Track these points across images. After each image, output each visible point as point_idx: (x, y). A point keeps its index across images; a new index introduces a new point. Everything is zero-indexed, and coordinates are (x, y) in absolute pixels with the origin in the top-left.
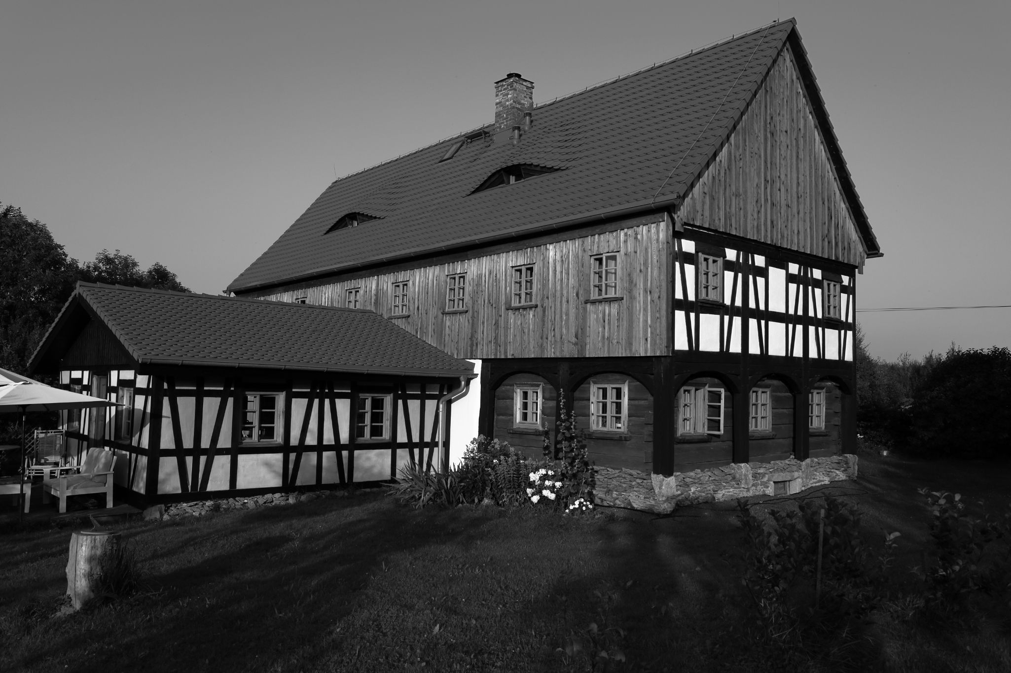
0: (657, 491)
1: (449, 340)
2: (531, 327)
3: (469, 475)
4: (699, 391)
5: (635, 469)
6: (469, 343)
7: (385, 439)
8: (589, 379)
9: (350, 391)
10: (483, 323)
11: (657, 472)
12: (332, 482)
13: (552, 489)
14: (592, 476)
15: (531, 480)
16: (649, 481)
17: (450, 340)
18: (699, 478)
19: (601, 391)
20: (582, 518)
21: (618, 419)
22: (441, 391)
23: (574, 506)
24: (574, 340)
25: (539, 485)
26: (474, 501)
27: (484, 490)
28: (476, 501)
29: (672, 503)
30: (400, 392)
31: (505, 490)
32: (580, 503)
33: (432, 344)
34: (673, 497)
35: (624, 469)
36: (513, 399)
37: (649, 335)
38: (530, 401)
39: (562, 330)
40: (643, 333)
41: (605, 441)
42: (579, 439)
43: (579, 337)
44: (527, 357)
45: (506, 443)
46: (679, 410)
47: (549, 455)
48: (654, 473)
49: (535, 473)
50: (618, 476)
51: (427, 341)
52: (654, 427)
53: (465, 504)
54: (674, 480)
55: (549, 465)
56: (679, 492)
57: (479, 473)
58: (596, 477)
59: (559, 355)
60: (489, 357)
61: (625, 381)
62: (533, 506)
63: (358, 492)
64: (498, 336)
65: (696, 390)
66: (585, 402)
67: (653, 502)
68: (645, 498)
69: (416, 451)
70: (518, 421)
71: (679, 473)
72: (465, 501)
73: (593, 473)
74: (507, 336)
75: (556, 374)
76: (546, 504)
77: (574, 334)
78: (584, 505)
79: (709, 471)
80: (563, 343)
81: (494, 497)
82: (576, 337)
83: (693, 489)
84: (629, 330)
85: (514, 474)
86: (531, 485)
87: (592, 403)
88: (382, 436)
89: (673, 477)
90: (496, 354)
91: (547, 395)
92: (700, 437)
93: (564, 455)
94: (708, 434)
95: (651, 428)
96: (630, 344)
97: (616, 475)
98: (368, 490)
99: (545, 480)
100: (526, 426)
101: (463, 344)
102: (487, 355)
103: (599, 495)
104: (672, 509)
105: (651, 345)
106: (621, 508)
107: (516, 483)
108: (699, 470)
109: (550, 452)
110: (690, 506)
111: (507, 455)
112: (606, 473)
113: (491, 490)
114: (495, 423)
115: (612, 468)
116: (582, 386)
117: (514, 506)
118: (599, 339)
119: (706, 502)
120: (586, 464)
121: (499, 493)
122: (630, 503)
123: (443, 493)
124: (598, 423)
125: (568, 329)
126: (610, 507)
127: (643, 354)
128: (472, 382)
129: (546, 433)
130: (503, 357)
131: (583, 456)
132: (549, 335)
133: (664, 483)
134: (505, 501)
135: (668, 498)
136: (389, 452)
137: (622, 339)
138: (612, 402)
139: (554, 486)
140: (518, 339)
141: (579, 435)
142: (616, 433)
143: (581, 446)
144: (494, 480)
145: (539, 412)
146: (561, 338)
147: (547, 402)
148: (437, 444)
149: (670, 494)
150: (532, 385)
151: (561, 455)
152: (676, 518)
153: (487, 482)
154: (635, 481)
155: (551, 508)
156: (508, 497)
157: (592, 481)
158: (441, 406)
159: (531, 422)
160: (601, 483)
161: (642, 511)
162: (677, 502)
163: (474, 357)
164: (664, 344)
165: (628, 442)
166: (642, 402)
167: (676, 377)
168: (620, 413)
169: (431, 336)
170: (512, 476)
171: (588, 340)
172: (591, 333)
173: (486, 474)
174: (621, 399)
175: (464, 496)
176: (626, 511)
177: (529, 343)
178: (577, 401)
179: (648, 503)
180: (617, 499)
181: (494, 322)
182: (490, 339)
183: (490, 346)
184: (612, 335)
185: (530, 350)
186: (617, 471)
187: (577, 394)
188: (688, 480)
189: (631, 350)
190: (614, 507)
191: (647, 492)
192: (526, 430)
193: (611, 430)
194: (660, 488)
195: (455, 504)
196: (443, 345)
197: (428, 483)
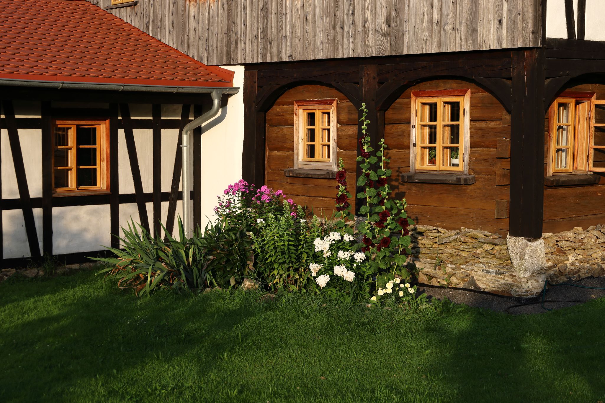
0: (515, 263)
1: (194, 38)
2: (317, 11)
3: (221, 244)
4: (581, 105)
5: (481, 229)
6: (225, 40)
7: (100, 189)
8: (409, 89)
9: (40, 117)
10: (245, 8)
11: (516, 233)
12: (19, 256)
13: (350, 264)
14: (414, 240)
15: (316, 250)
16: (504, 247)
17: (197, 38)
18: (581, 241)
19: (427, 108)
20: (398, 310)
21: (454, 151)
22: (185, 116)
23: (385, 291)
24: (384, 28)
25: (329, 258)
26: (229, 283)
27: (244, 265)
28: (233, 283)
29: (540, 280)
30: (120, 118)
31: (276, 266)
32: (395, 285)
33: (171, 45)
34: (542, 271)
35: (463, 230)
36: (292, 125)
37: (505, 15)
38: (318, 127)
39: (365, 13)
40: (495, 12)
41: (434, 186)
42: (394, 183)
43: (393, 24)
44: (312, 58)
45: (280, 191)
46: (550, 136)
47: (346, 211)
48: (512, 234)
49: (322, 239)
50: (455, 240)
51: (163, 41)
52: (511, 162)
53: (214, 289)
54: (543, 244)
55: (346, 226)
56: (550, 264)
57: (236, 240)
58: (420, 242)
59: (360, 53)
60: (256, 61)
61: (466, 92)
62: (320, 290)
63: (60, 271)
64: (267, 27)
65: (577, 103)
66: (403, 127)
67: (510, 280)
68: (496, 273)
69: (150, 206)
70: (301, 158)
71: (551, 234)
72: (215, 283)
73: (416, 235)
74: (281, 26)
75: (358, 83)
76: (341, 288)
77: (384, 20)
78: (400, 289)
79: (593, 229)
80: (366, 34)
81: (260, 276)
82: (388, 23)
83: (571, 258)
84: (472, 8)
85: (289, 241)
86: (317, 257)
87: (414, 127)
88: (95, 184)
89: (541, 241)
90: (265, 56)
91: (344, 117)
92: (583, 178)
93: (368, 210)
94: (595, 173)
95: (506, 165)
96: (473, 30)
97: (451, 239)
98: (76, 266)
99: (339, 249)
100: (313, 165)
101: (215, 43)
102: (252, 57)
103: (425, 270)
104: (540, 290)
105: (507, 31)
106: (460, 289)
107: (293, 255)
108: (580, 229)
109: (347, 205)
110: (567, 284)
111: (279, 210)
112: (436, 235)
113: (255, 265)
114: (266, 162)
115: (445, 228)
116: (398, 101)
117: (289, 292)
118: (424, 25)
119: (591, 277)
120: (404, 223)
121: (268, 271)
122: (473, 282)
123: (182, 272)
124: (422, 158)
125: (374, 11)
126: (441, 287)
127: (494, 46)
128: (230, 100)
129: (341, 176)
130: (275, 60)
131: (399, 211)
132: (346, 22)
133: (528, 250)
134: (277, 283)
135: (533, 273)
136: (106, 208)
137: (461, 23)
138: (445, 126)
139: (352, 260)
140: (298, 30)
141: (394, 178)
142: (450, 174)
143: (397, 194)
144: (259, 251)
145: (332, 144)
146: (365, 26)
147: (343, 128)
148: (180, 196)
149: (537, 268)
150: (321, 103)
151: (364, 209)
152: (546, 304)
153: (248, 254)
154: (481, 247)
155: (348, 294)
156: (281, 276)
157: (413, 248)
158: (185, 138)
159: (321, 159)
160: (428, 251)
161: (492, 294)
162: (547, 278)
163: (232, 63)
164: (530, 27)
165: (470, 187)
166: (492, 124)
167: (547, 81)
168: (458, 142)
169: (169, 33)
170: (286, 243)
171: (406, 27)
172: (411, 17)
173: (247, 242)
174: (458, 120)
175: (214, 276)
176: (468, 293)
177: (314, 37)
178: (391, 126)
179: (502, 281)
180: (453, 275)
181: (260, 6)
182: (255, 33)
183: (255, 44)
184: (444, 18)
185: (316, 48)
186: (453, 233)
187: (390, 114)
188: (564, 244)
189: (475, 40)
190: (448, 287)
191: (500, 264)
192: (312, 172)
193: (442, 168)
194: (521, 258)
195: (200, 288)
196: (186, 45)
197: (158, 257)
